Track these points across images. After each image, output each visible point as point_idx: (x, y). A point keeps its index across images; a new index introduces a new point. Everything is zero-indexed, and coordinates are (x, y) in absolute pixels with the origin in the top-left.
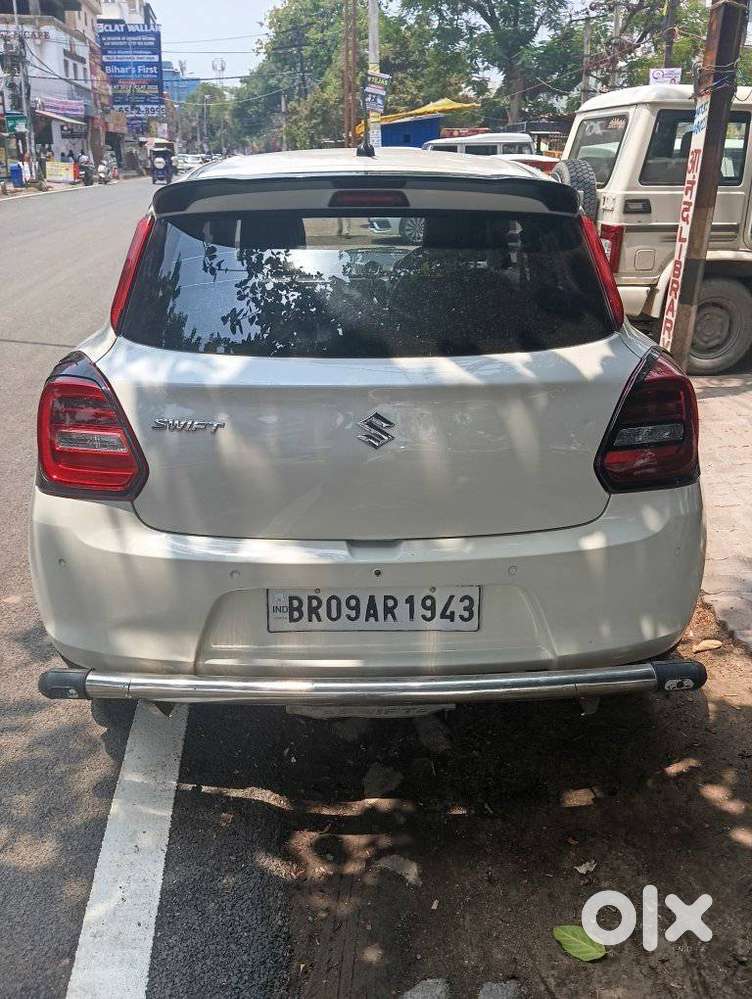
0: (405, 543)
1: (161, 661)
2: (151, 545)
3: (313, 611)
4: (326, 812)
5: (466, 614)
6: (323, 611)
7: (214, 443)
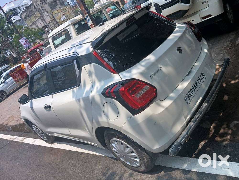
0: (192, 69)
1: (182, 128)
2: (167, 103)
3: (190, 94)
4: (211, 135)
5: (203, 76)
6: (191, 94)
7: (162, 72)
